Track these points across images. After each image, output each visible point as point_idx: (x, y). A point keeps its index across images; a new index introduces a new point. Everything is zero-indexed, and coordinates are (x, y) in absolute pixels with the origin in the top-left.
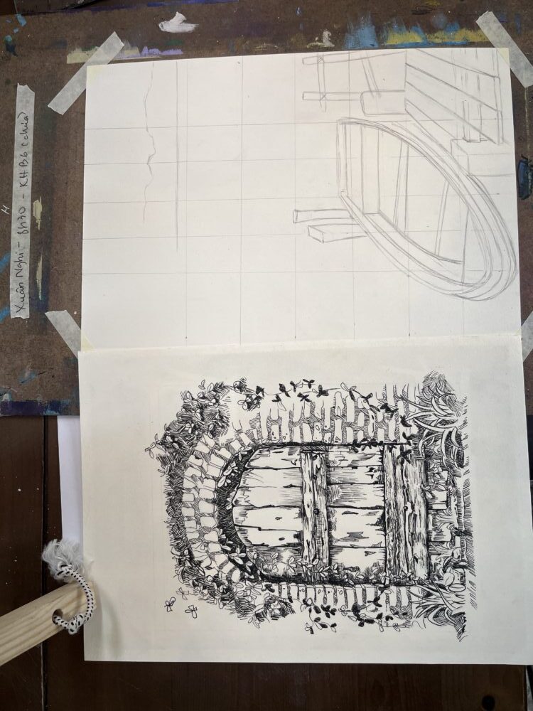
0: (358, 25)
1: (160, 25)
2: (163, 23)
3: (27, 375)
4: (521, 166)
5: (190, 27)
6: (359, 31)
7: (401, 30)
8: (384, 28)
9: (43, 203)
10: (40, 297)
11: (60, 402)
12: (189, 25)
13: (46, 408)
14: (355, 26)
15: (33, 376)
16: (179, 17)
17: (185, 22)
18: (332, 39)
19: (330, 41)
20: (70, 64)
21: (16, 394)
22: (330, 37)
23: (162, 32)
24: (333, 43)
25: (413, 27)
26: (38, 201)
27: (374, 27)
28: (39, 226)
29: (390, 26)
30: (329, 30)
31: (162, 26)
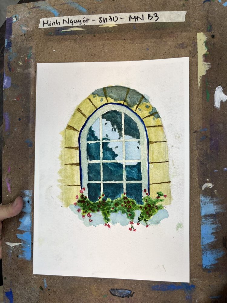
0: (216, 204)
1: (220, 86)
2: (221, 88)
3: (24, 28)
5: (217, 104)
6: (212, 204)
8: (214, 220)
10: (63, 31)
11: (11, 47)
12: (219, 104)
13: (9, 40)
14: (216, 202)
15: (23, 32)
18: (207, 189)
19: (206, 188)
20: (196, 35)
21: (16, 24)
22: (209, 187)
23: (216, 88)
24: (205, 189)
25: (214, 237)
27: (215, 213)
30: (213, 187)
31: (219, 88)
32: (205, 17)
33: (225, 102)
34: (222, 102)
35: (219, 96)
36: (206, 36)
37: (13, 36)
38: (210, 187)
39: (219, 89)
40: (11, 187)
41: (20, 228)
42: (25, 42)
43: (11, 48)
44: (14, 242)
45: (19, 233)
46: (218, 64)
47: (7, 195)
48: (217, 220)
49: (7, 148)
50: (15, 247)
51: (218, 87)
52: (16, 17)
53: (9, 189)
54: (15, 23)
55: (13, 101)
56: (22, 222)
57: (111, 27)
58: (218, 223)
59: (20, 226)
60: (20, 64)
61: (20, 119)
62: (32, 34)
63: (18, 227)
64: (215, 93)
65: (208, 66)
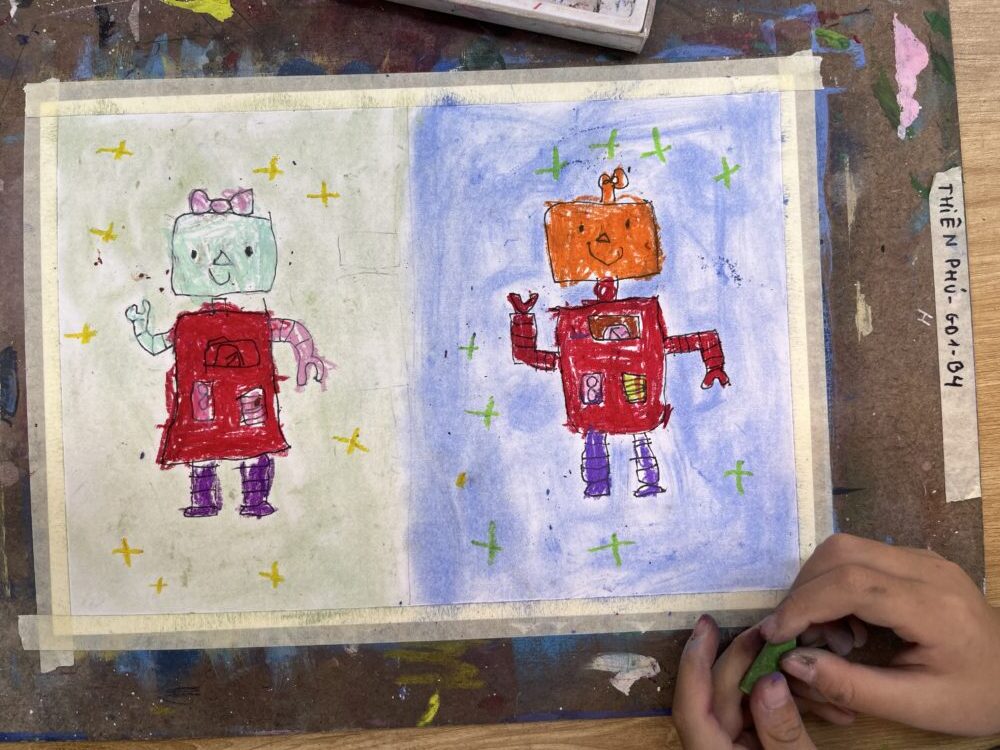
4: (13, 407)
7: (220, 657)
9: (855, 330)
16: (624, 684)
17: (612, 675)
26: (866, 333)
28: (859, 288)
29: (238, 664)
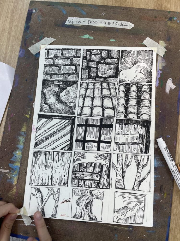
3: (40, 18)
8: (156, 171)
15: (39, 20)
20: (159, 42)
23: (168, 79)
25: (154, 184)
32: (167, 31)
33: (173, 89)
34: (171, 89)
35: (170, 85)
36: (166, 44)
37: (31, 22)
38: (156, 147)
39: (170, 80)
40: (11, 128)
41: (12, 159)
42: (40, 28)
43: (29, 30)
44: (6, 169)
45: (10, 163)
46: (171, 64)
47: (7, 134)
48: (158, 172)
49: (14, 99)
50: (6, 173)
51: (170, 79)
52: (35, 9)
53: (9, 129)
54: (34, 14)
55: (24, 67)
56: (15, 155)
57: (101, 28)
58: (158, 174)
59: (13, 158)
60: (34, 42)
61: (26, 80)
62: (45, 23)
63: (11, 158)
64: (167, 82)
65: (165, 64)
